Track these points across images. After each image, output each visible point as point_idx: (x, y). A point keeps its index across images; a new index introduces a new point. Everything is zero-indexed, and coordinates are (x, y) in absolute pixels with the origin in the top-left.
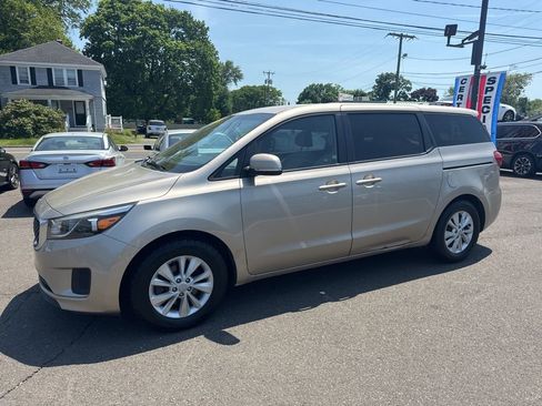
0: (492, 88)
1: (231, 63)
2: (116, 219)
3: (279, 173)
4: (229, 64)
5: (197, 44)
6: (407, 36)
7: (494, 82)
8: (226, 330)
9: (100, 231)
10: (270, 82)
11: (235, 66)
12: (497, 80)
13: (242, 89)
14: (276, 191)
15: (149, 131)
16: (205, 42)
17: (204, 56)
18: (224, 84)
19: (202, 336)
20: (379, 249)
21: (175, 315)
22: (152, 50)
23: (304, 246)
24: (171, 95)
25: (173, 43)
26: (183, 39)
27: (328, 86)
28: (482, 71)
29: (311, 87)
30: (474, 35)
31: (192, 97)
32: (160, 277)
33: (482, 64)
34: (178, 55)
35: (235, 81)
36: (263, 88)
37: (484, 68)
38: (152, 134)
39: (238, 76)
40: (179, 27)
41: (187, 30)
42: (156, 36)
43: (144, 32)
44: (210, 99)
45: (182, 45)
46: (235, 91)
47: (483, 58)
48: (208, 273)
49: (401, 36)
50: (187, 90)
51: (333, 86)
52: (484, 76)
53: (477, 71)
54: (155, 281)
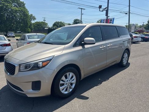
0: (111, 22)
1: (32, 15)
2: (49, 61)
3: (94, 44)
4: (31, 15)
5: (22, 8)
6: (83, 9)
7: (111, 21)
8: (82, 95)
9: (43, 67)
10: (45, 20)
11: (33, 16)
12: (112, 20)
13: (36, 22)
14: (90, 49)
15: (8, 35)
16: (24, 8)
17: (24, 12)
18: (30, 21)
19: (76, 98)
20: (111, 65)
21: (66, 93)
22: (7, 10)
23: (96, 66)
24: (14, 24)
25: (14, 8)
26: (17, 7)
27: (61, 22)
28: (108, 18)
29: (56, 22)
30: (106, 8)
31: (21, 25)
32: (62, 81)
33: (108, 16)
34: (16, 11)
35: (34, 20)
36: (42, 22)
37: (109, 17)
38: (9, 36)
39: (34, 19)
40: (15, 3)
41: (18, 4)
42: (8, 5)
43: (4, 4)
44: (27, 25)
45: (17, 9)
46: (33, 23)
47: (108, 14)
48: (74, 77)
49: (82, 9)
50: (19, 22)
51: (62, 22)
52: (109, 19)
53: (107, 18)
54: (61, 82)
